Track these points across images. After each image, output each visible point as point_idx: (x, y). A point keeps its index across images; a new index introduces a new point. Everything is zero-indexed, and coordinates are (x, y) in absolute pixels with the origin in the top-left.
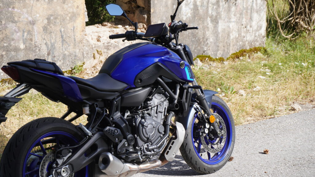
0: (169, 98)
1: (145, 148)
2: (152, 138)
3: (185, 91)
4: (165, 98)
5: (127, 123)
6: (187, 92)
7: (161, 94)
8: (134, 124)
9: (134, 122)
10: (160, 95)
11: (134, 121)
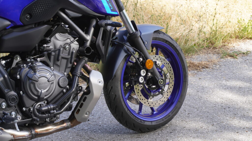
0: (78, 38)
1: (37, 109)
2: (46, 96)
3: (102, 29)
4: (72, 39)
5: (6, 76)
6: (105, 31)
7: (67, 34)
8: (18, 76)
9: (19, 75)
10: (64, 34)
11: (18, 73)
